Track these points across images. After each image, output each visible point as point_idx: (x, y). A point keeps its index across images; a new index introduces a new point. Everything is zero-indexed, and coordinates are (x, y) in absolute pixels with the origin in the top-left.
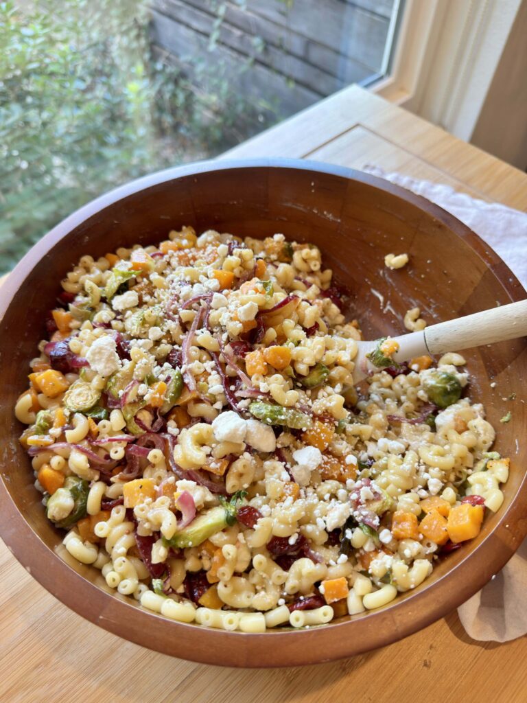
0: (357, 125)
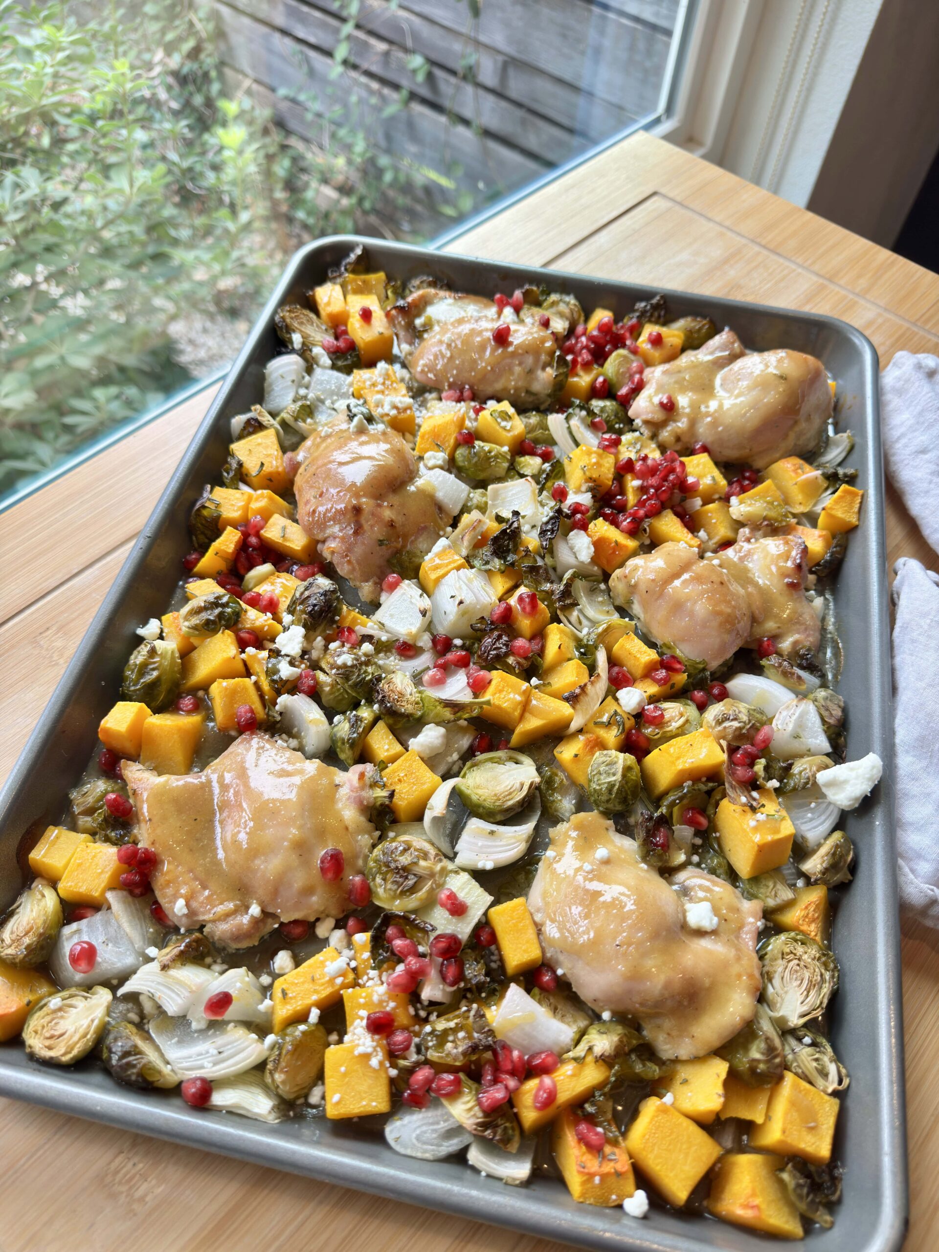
0: (654, 194)
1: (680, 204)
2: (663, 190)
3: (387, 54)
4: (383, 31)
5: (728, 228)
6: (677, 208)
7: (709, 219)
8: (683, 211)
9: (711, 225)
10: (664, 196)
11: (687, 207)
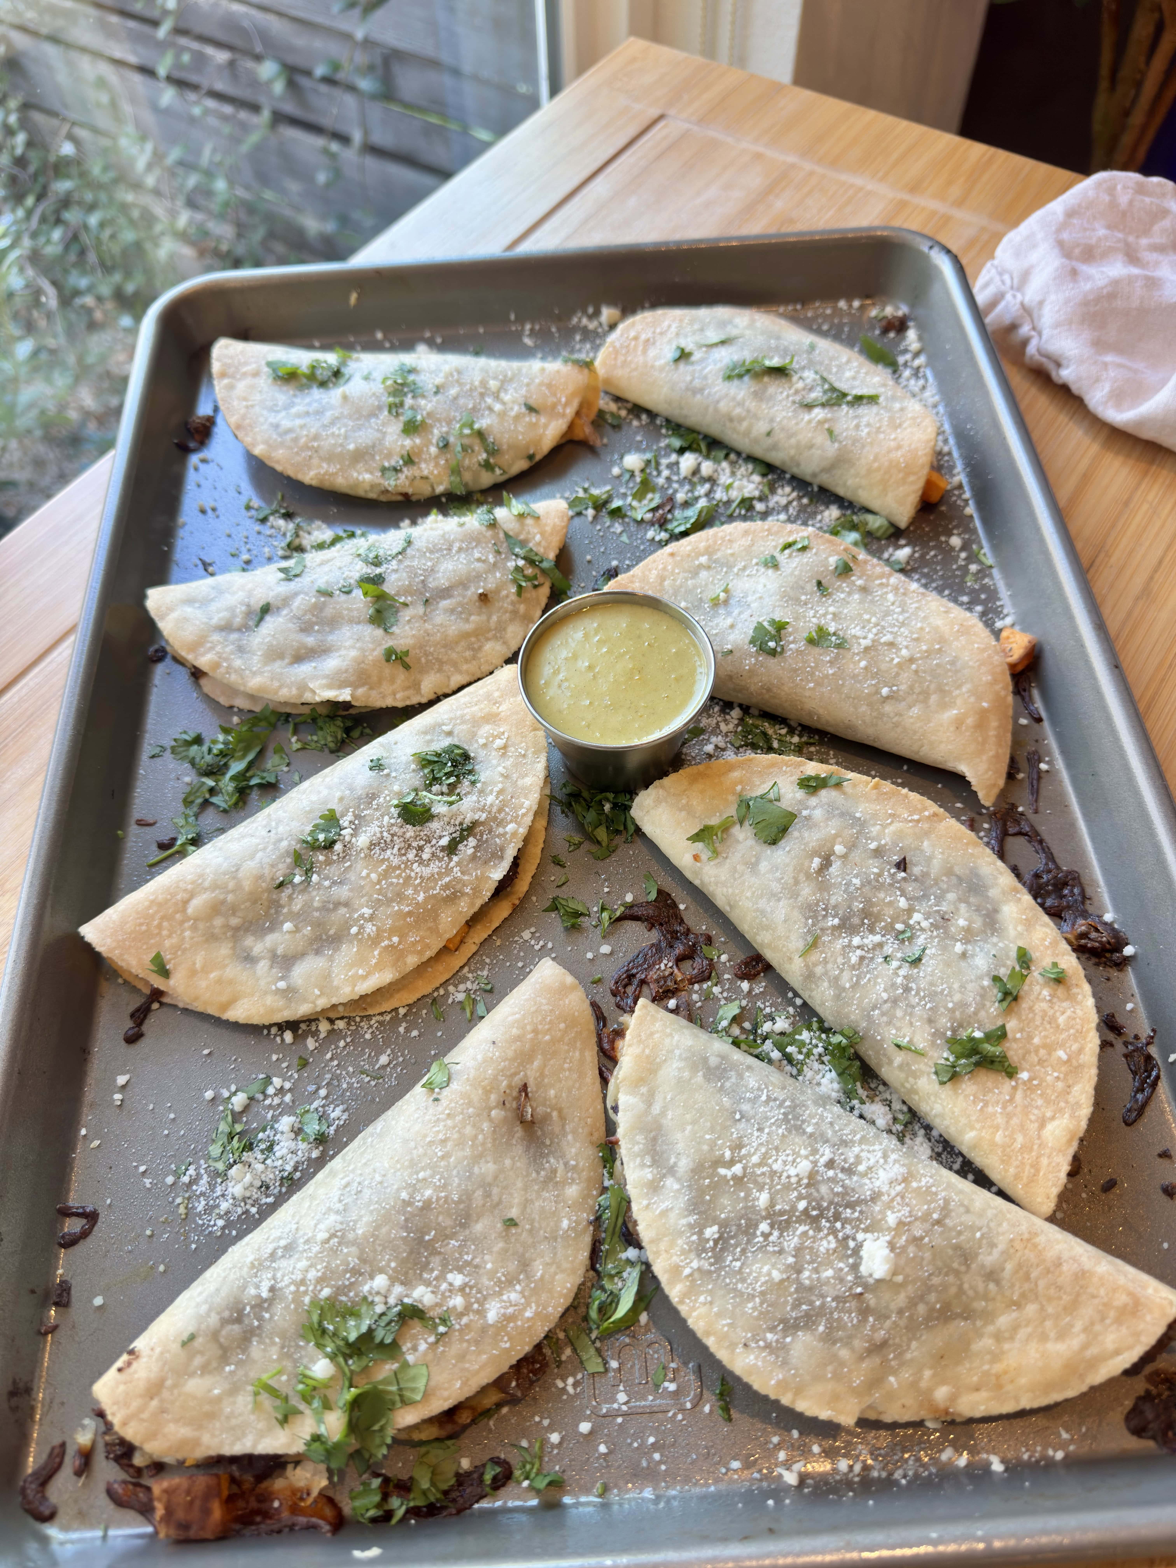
3: (232, 64)
4: (220, 35)
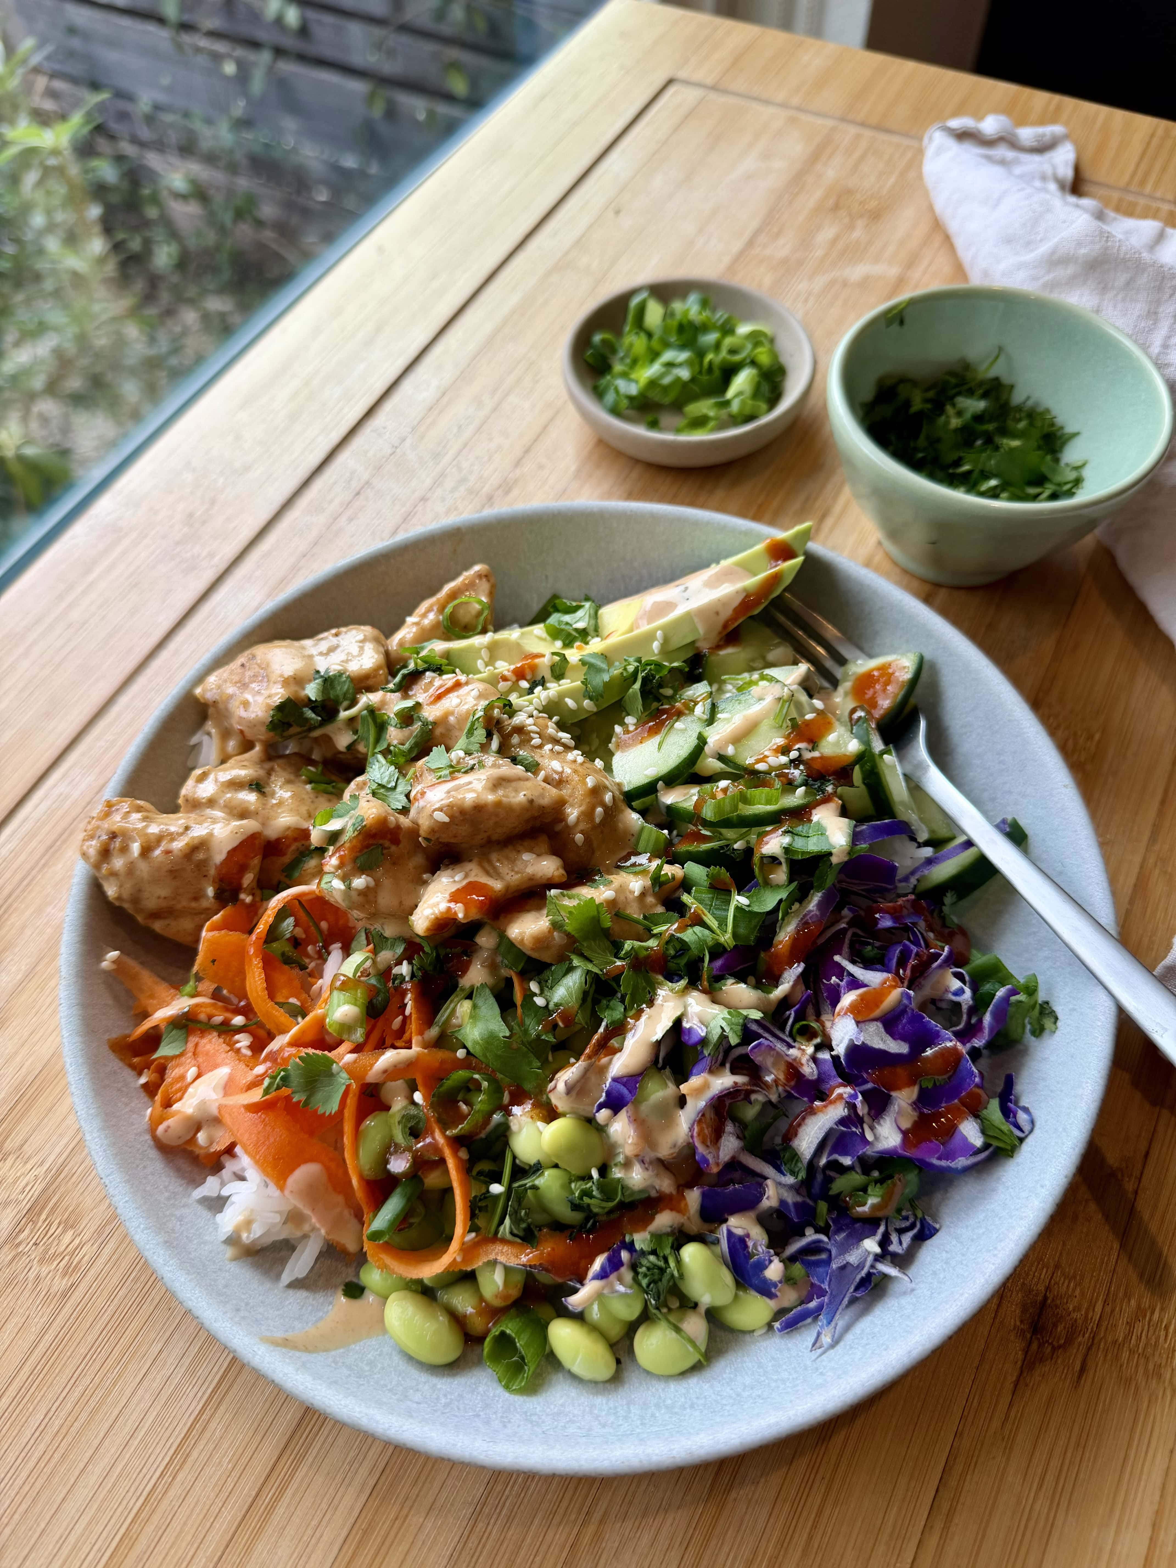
0: (670, 82)
1: (714, 88)
2: (682, 74)
5: (799, 109)
6: (713, 96)
7: (767, 102)
8: (722, 99)
9: (771, 110)
10: (687, 83)
11: (725, 92)
